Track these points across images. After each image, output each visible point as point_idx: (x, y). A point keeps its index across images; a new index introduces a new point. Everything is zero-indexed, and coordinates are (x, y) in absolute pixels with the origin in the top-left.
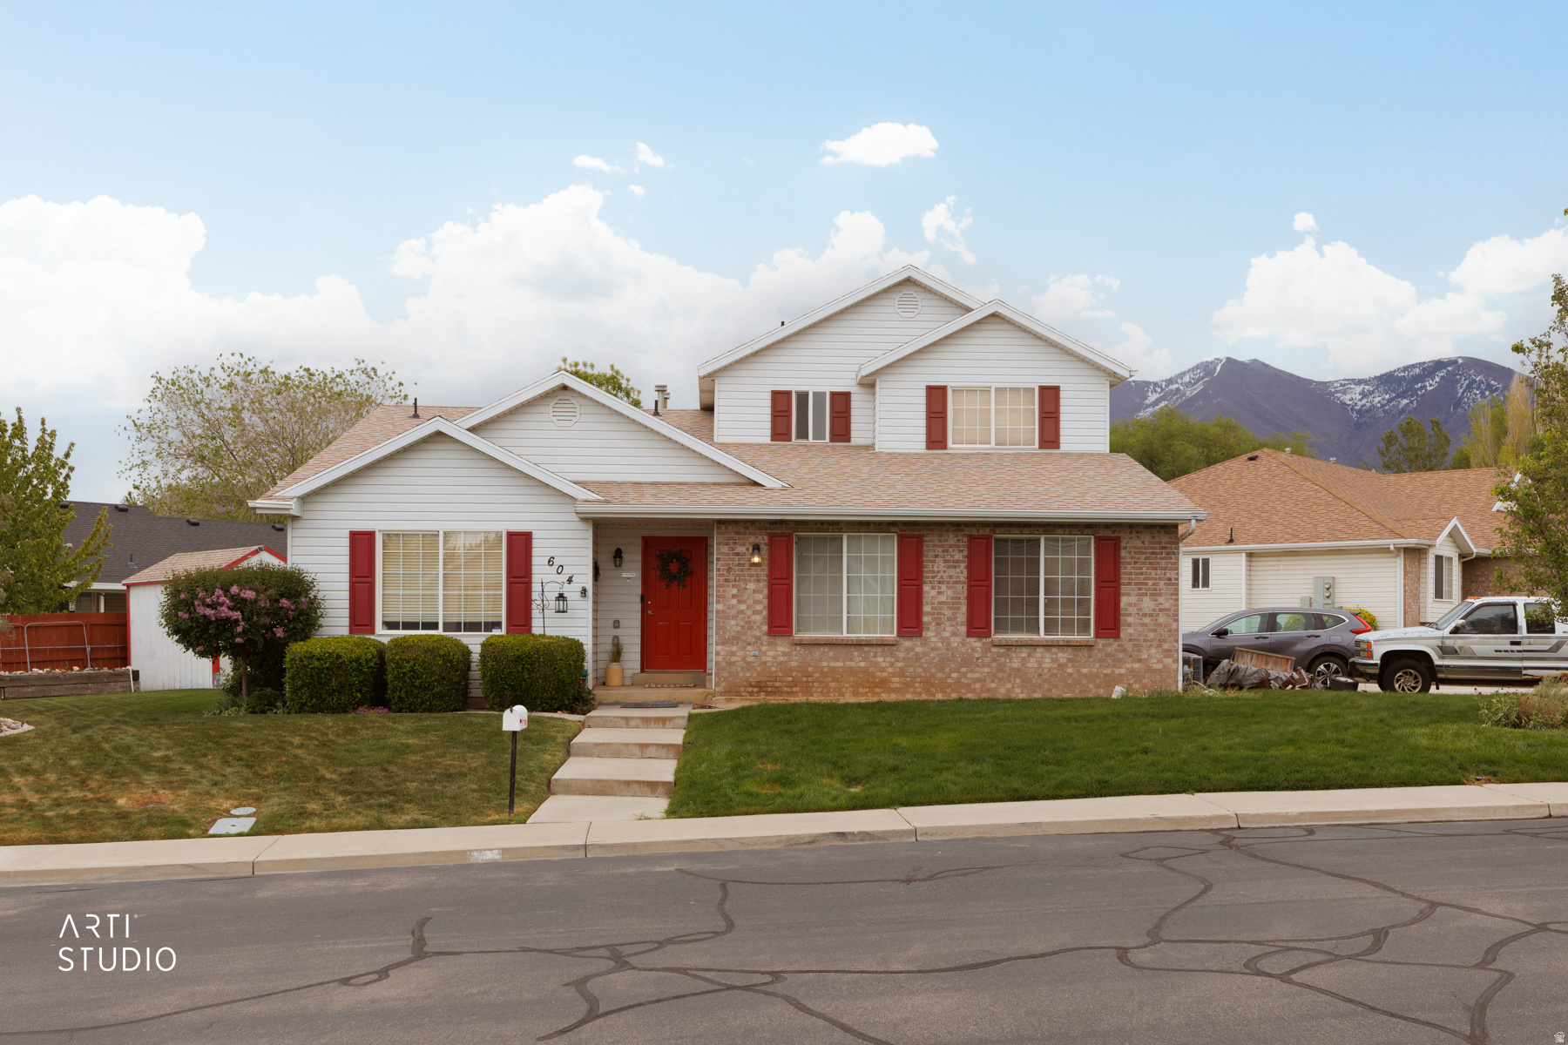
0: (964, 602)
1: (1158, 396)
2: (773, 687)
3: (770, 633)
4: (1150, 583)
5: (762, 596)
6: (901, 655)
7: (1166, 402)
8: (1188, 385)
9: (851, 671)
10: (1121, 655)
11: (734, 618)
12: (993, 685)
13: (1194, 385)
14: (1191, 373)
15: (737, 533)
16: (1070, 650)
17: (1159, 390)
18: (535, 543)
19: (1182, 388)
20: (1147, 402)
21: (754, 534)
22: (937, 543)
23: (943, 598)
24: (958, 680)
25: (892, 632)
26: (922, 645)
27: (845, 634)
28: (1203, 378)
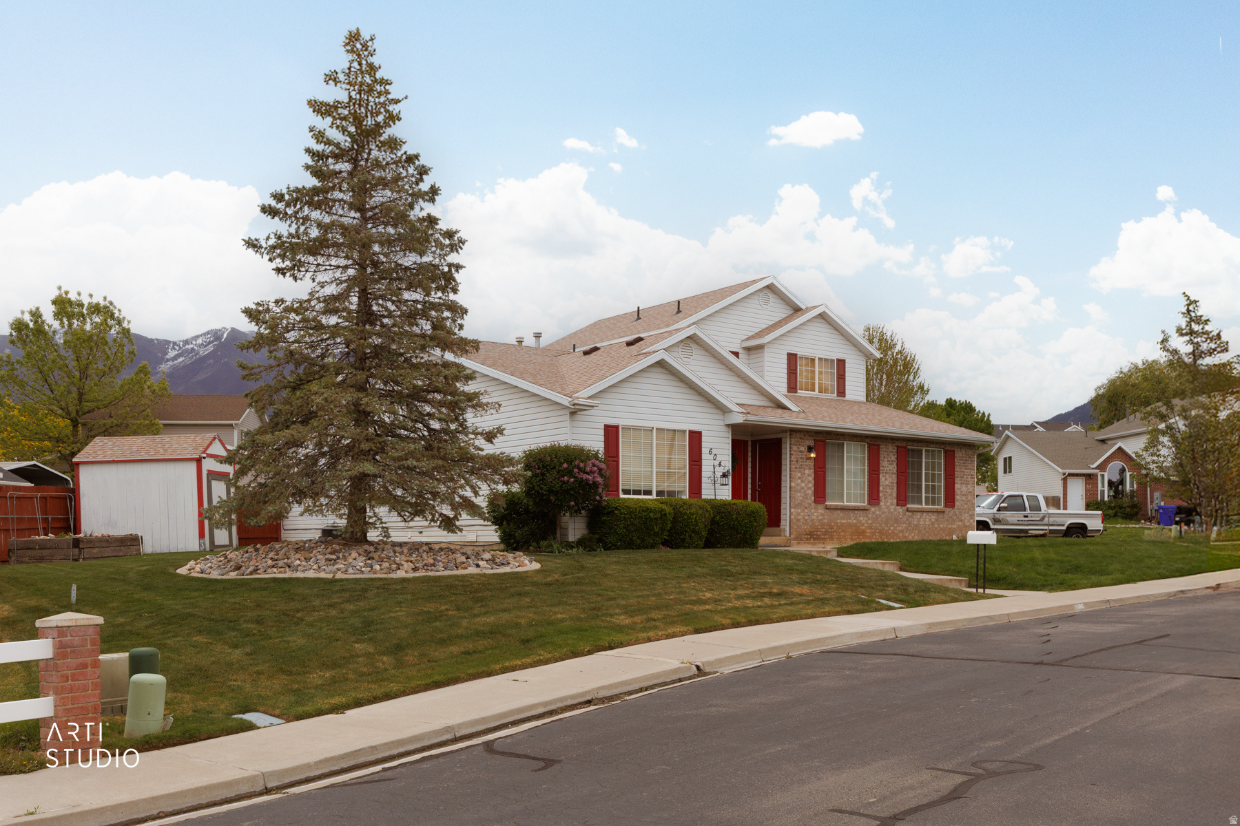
0: (895, 485)
1: (177, 352)
2: (816, 535)
3: (815, 502)
4: (965, 477)
5: (811, 479)
6: (870, 516)
7: (183, 358)
8: (200, 346)
9: (850, 525)
10: (955, 518)
11: (800, 491)
12: (907, 534)
13: (205, 346)
14: (203, 336)
15: (801, 438)
16: (936, 514)
17: (177, 348)
18: (704, 439)
19: (196, 348)
20: (168, 357)
21: (807, 439)
22: (884, 449)
23: (887, 483)
24: (893, 531)
25: (864, 503)
26: (879, 510)
27: (845, 503)
28: (213, 342)
